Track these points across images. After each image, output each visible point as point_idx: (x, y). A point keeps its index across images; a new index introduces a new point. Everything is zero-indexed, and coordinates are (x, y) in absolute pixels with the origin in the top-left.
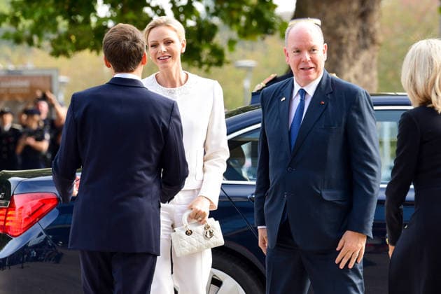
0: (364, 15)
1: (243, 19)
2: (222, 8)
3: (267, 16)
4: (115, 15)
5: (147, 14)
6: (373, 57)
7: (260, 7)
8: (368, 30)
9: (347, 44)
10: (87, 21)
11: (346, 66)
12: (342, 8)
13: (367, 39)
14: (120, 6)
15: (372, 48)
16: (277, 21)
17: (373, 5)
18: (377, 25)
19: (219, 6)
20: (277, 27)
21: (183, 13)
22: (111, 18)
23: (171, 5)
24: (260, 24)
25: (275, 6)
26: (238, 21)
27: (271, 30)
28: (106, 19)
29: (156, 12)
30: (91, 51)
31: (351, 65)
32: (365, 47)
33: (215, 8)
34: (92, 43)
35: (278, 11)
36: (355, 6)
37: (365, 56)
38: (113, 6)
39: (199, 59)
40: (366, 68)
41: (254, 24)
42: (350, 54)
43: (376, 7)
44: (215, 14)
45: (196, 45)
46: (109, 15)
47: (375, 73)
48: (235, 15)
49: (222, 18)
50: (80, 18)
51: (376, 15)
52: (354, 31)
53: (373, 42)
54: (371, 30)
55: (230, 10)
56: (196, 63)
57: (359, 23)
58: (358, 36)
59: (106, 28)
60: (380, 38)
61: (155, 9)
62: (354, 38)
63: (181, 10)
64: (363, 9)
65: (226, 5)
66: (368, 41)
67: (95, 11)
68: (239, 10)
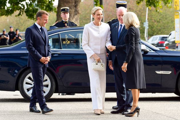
0: (76, 6)
1: (45, 7)
2: (39, 4)
3: (51, 6)
4: (11, 6)
5: (20, 6)
6: (78, 17)
7: (49, 4)
8: (77, 10)
9: (71, 14)
10: (4, 8)
11: (71, 19)
12: (70, 5)
13: (76, 12)
14: (13, 4)
15: (78, 15)
16: (54, 8)
17: (78, 3)
18: (79, 9)
19: (38, 4)
20: (53, 9)
21: (29, 6)
22: (10, 7)
23: (26, 4)
24: (49, 8)
25: (53, 4)
26: (43, 8)
27: (52, 10)
28: (9, 7)
29: (22, 6)
30: (5, 16)
31: (73, 19)
32: (76, 14)
33: (37, 4)
34: (6, 14)
35: (54, 5)
36: (73, 4)
37: (76, 16)
38: (11, 4)
39: (33, 18)
40: (76, 20)
41: (48, 8)
42: (72, 16)
43: (79, 4)
44: (37, 6)
45: (33, 14)
46: (10, 6)
47: (79, 21)
48: (42, 6)
49: (39, 7)
50: (2, 7)
51: (78, 6)
52: (73, 10)
53: (78, 13)
54: (78, 10)
55: (41, 5)
56: (33, 19)
57: (74, 8)
58: (74, 11)
59: (9, 9)
60: (80, 12)
61: (22, 5)
62: (73, 12)
63: (29, 5)
64: (75, 5)
65: (40, 4)
66: (77, 13)
67: (6, 5)
68: (44, 5)
